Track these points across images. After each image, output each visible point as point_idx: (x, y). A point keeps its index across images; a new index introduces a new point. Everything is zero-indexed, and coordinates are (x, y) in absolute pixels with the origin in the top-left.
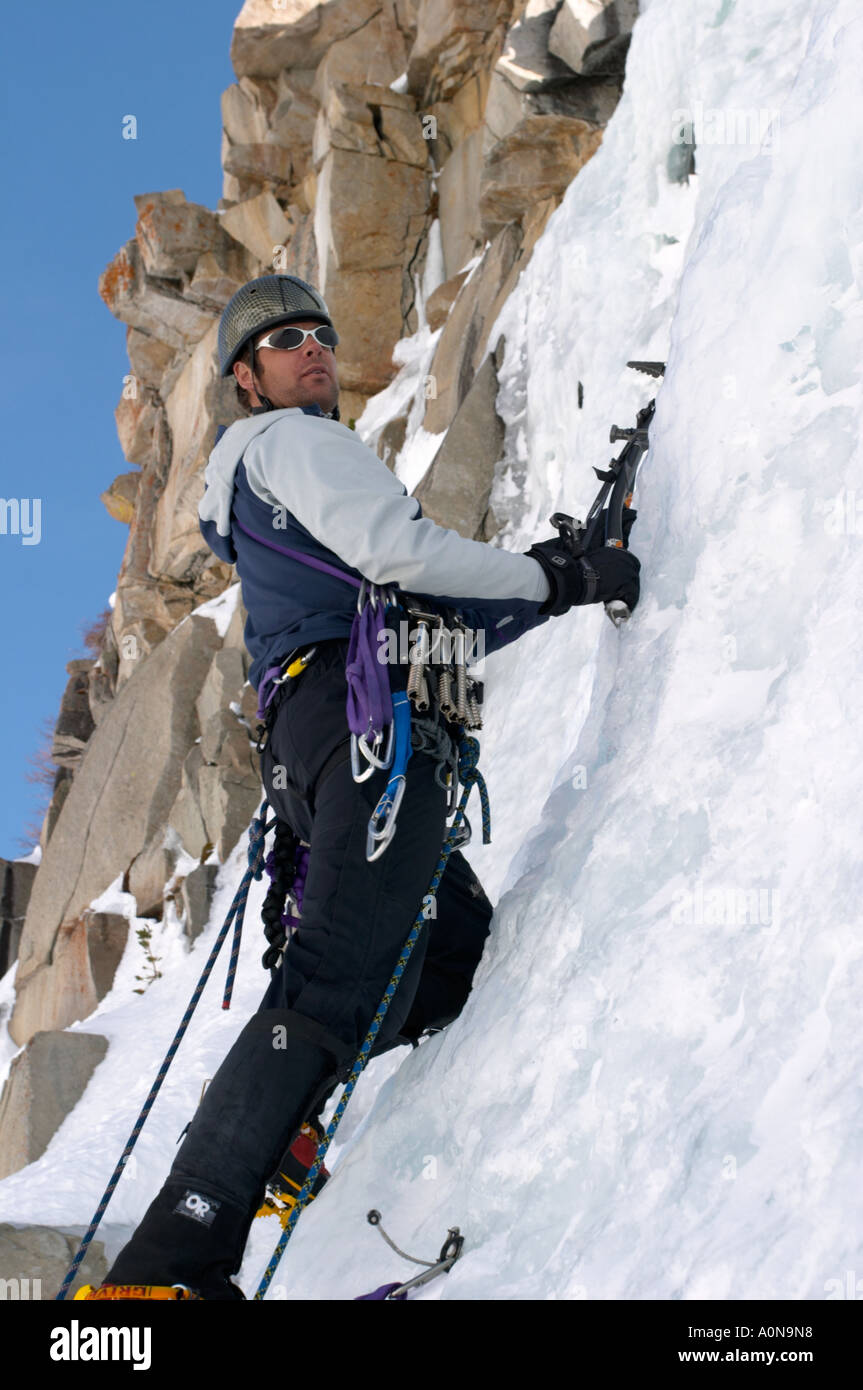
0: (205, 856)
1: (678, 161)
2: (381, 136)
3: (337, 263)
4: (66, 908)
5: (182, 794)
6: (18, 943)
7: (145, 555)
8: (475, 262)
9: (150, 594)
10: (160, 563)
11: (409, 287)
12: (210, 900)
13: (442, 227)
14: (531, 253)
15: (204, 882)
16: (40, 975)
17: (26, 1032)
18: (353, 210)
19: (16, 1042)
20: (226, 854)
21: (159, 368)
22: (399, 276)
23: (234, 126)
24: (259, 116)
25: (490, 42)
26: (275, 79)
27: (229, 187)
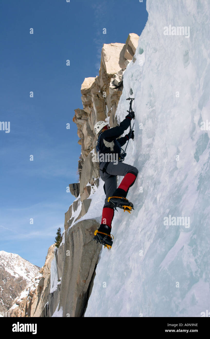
0: (97, 178)
1: (131, 93)
2: (99, 97)
3: (97, 112)
4: (84, 186)
5: (93, 172)
6: (79, 191)
7: (84, 148)
8: (112, 108)
9: (85, 152)
10: (85, 148)
11: (105, 113)
12: (99, 182)
13: (107, 106)
14: (117, 106)
15: (97, 180)
16: (83, 194)
17: (82, 200)
18: (97, 106)
19: (82, 202)
20: (99, 177)
21: (81, 127)
22: (104, 112)
23: (83, 100)
24: (85, 98)
25: (108, 85)
26: (86, 94)
27: (84, 107)
